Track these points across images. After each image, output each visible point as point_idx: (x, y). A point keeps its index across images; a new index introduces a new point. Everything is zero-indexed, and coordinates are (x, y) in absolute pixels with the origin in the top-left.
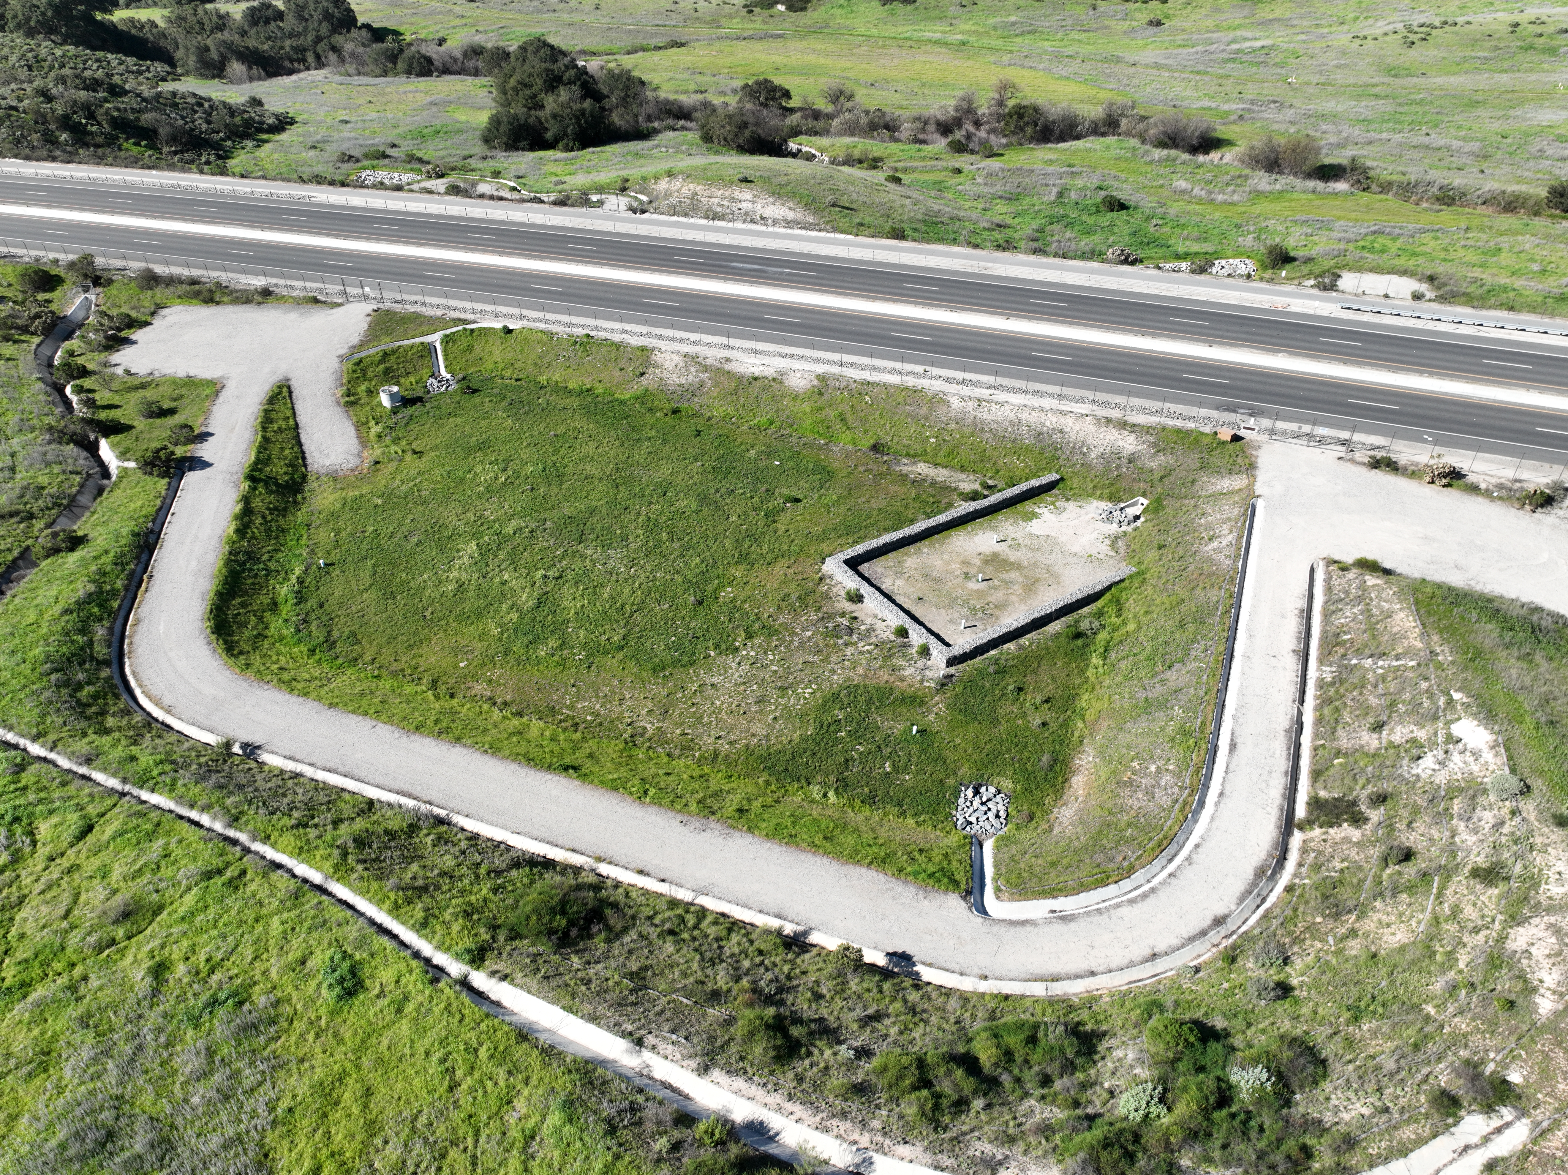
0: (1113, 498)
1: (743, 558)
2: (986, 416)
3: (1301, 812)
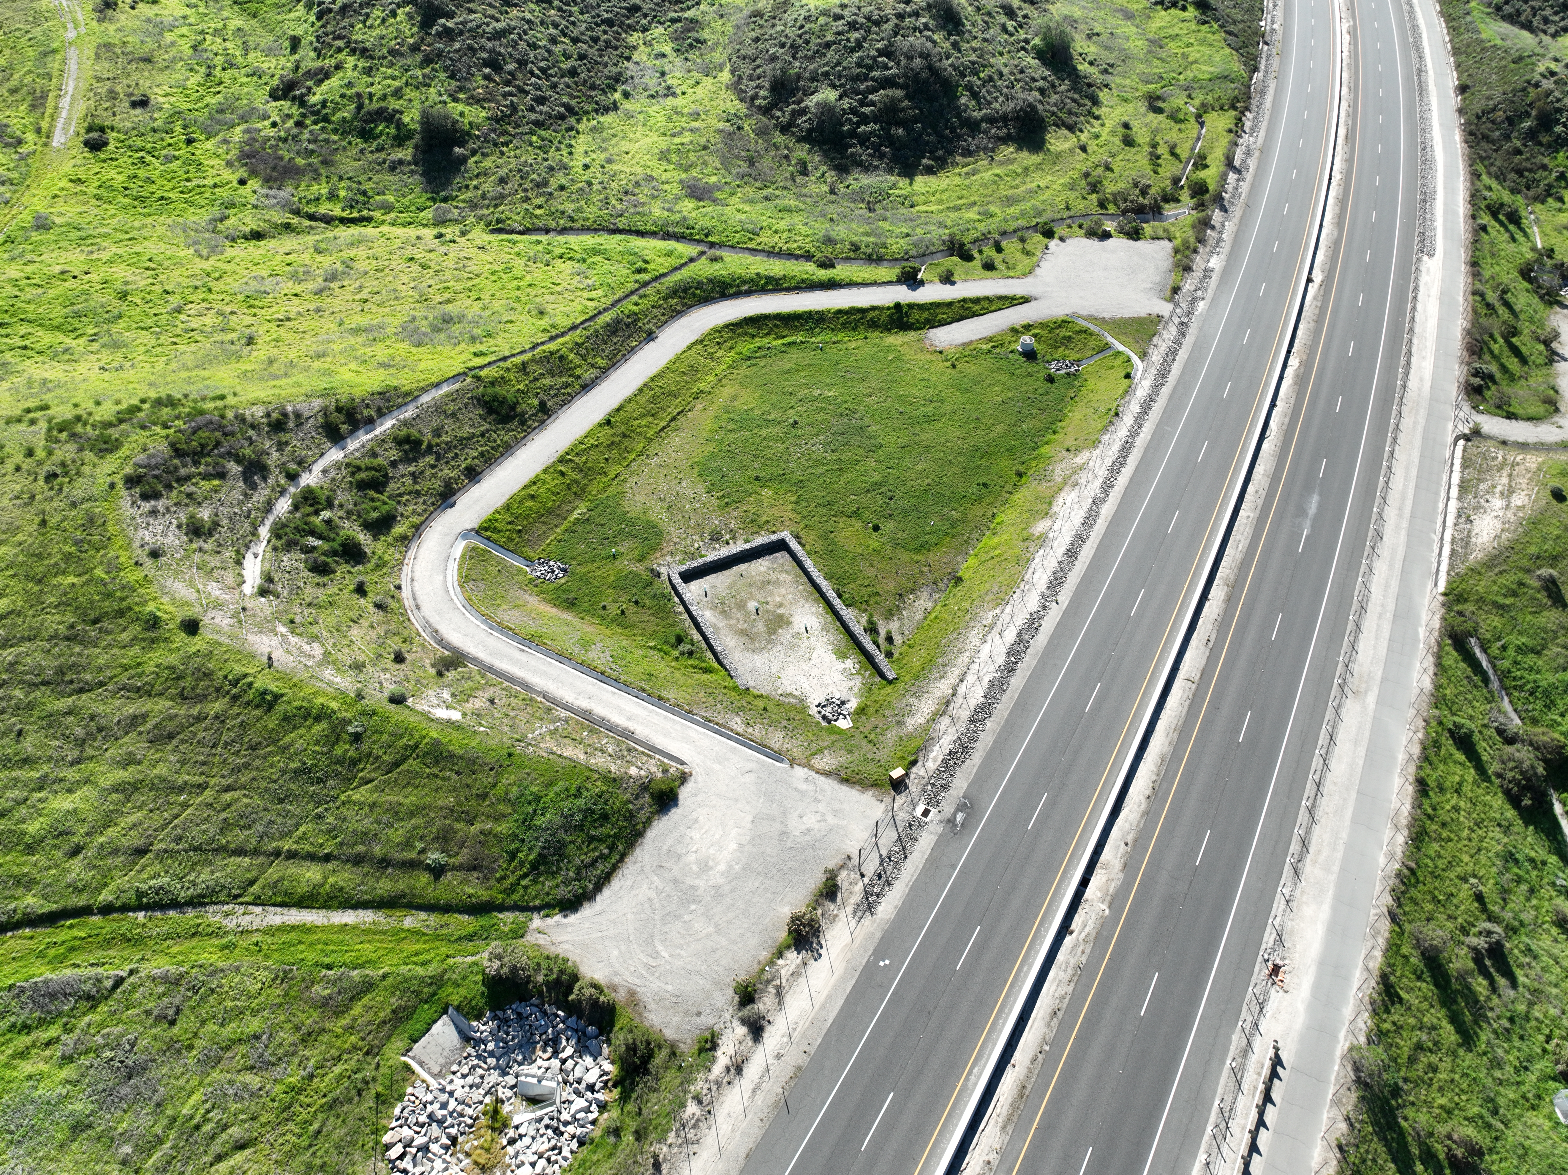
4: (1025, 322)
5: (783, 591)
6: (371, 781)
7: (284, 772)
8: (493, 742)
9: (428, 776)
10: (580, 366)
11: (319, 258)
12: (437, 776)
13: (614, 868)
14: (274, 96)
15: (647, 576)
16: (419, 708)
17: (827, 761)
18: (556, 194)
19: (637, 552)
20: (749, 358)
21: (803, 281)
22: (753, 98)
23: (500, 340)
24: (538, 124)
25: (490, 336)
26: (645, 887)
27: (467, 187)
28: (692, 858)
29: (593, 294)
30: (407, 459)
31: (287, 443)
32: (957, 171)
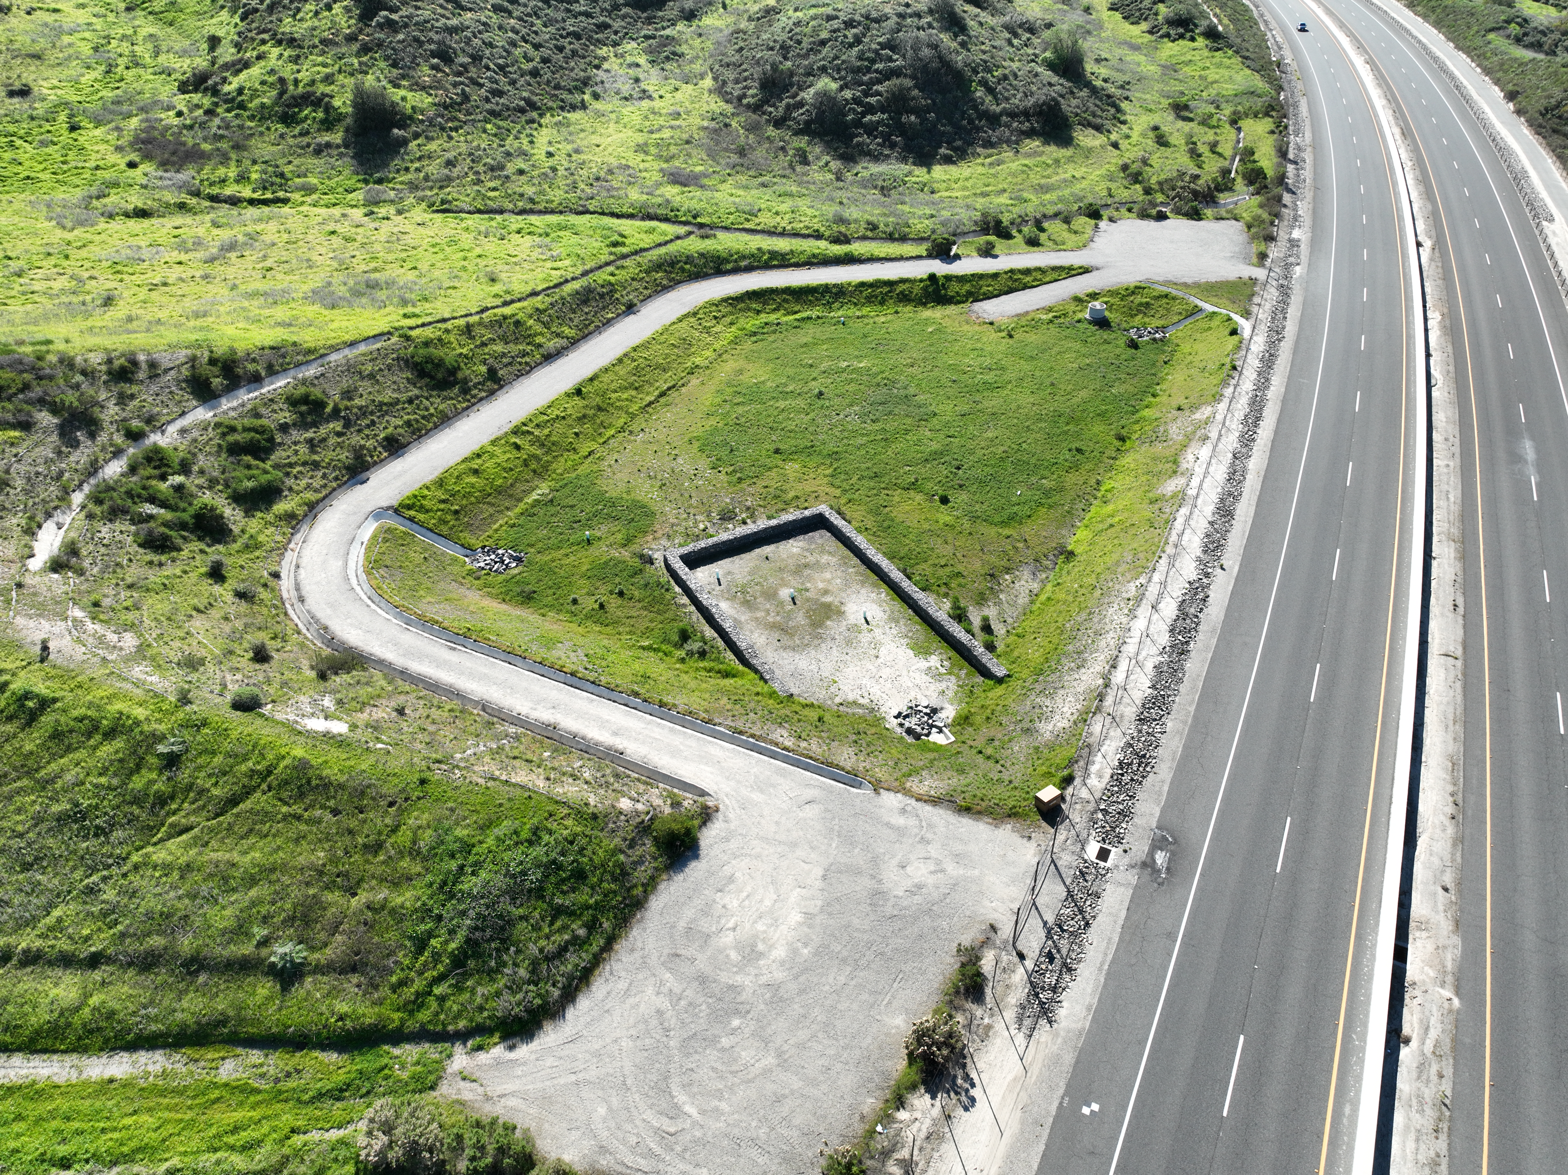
4: (1090, 291)
5: (828, 575)
6: (187, 829)
7: (38, 820)
8: (395, 764)
9: (285, 818)
10: (541, 334)
11: (215, 231)
12: (298, 818)
13: (597, 961)
14: (183, 88)
15: (636, 562)
16: (279, 716)
17: (928, 784)
18: (514, 178)
19: (619, 536)
20: (755, 334)
21: (814, 256)
22: (740, 98)
23: (438, 304)
24: (493, 113)
25: (426, 299)
26: (650, 991)
27: (407, 169)
28: (728, 939)
29: (559, 264)
30: (303, 424)
31: (132, 397)
32: (979, 161)
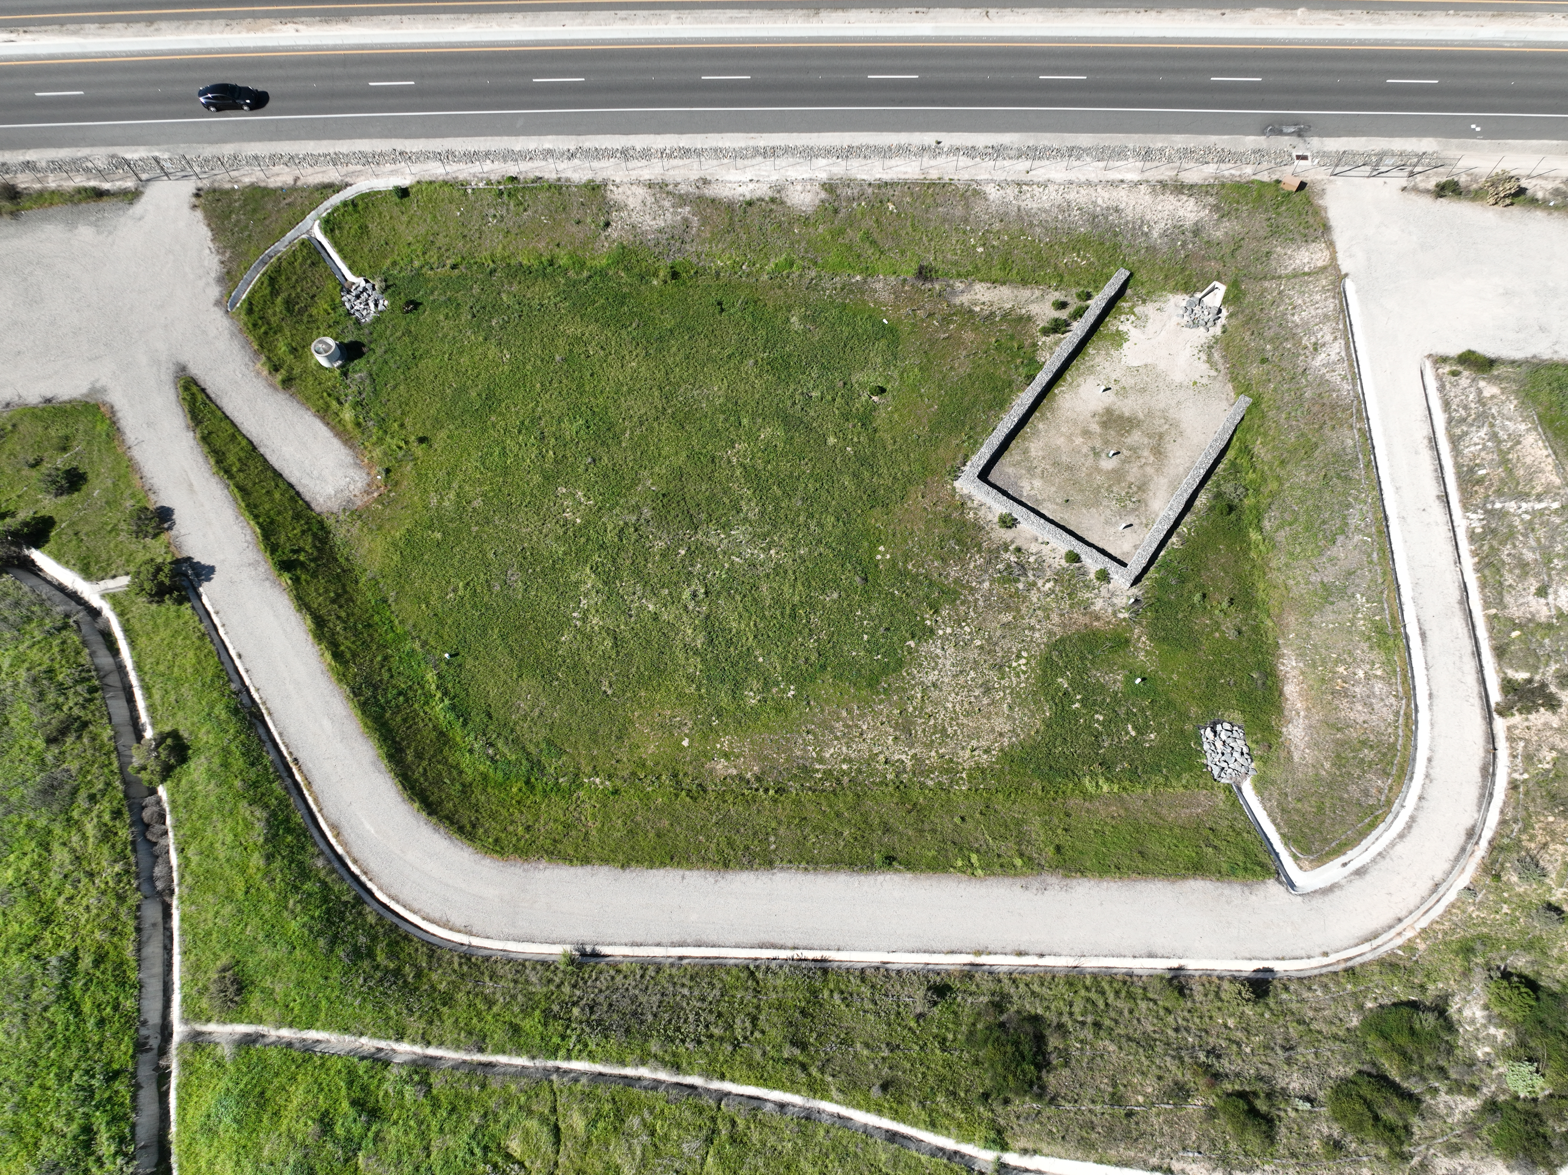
0: (1188, 288)
1: (874, 499)
2: (1032, 205)
3: (1496, 696)
4: (260, 372)
